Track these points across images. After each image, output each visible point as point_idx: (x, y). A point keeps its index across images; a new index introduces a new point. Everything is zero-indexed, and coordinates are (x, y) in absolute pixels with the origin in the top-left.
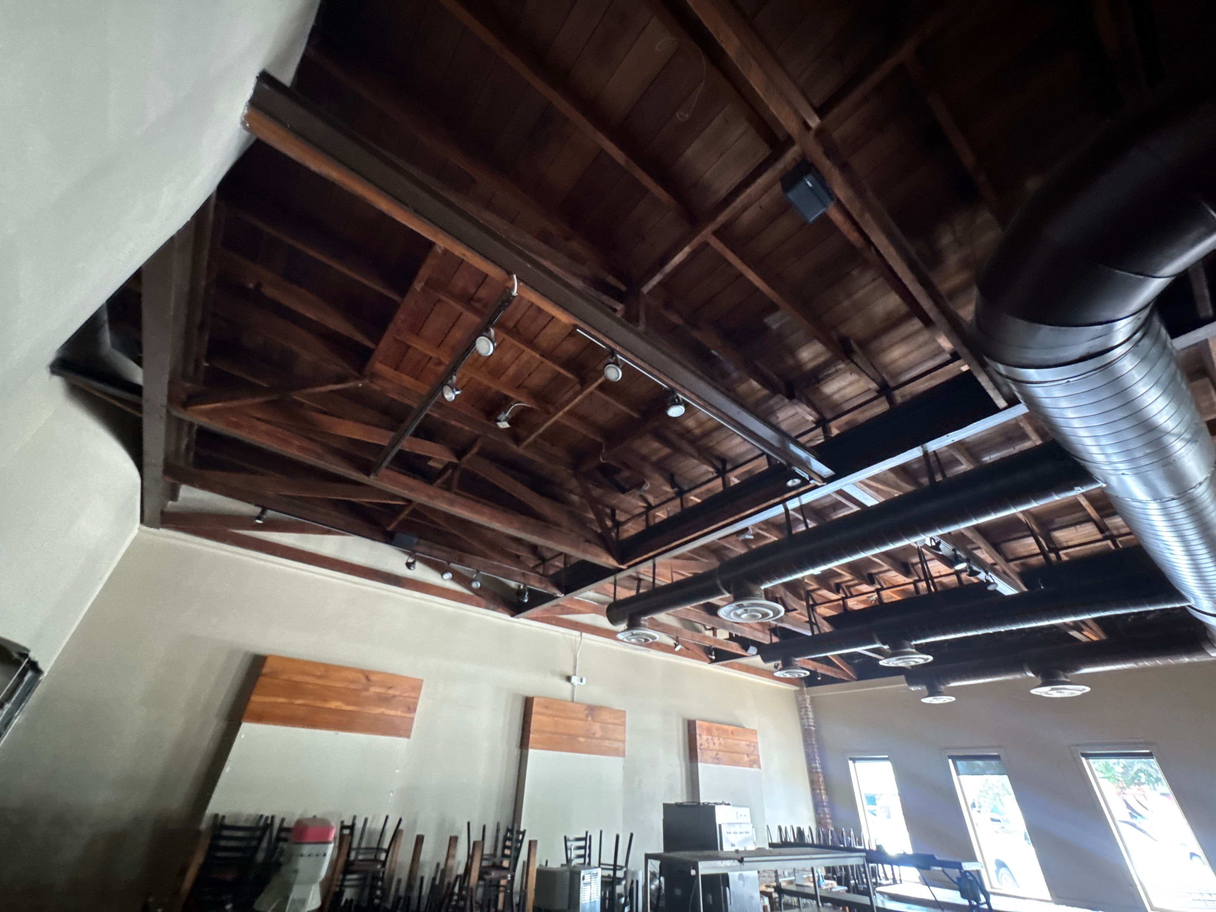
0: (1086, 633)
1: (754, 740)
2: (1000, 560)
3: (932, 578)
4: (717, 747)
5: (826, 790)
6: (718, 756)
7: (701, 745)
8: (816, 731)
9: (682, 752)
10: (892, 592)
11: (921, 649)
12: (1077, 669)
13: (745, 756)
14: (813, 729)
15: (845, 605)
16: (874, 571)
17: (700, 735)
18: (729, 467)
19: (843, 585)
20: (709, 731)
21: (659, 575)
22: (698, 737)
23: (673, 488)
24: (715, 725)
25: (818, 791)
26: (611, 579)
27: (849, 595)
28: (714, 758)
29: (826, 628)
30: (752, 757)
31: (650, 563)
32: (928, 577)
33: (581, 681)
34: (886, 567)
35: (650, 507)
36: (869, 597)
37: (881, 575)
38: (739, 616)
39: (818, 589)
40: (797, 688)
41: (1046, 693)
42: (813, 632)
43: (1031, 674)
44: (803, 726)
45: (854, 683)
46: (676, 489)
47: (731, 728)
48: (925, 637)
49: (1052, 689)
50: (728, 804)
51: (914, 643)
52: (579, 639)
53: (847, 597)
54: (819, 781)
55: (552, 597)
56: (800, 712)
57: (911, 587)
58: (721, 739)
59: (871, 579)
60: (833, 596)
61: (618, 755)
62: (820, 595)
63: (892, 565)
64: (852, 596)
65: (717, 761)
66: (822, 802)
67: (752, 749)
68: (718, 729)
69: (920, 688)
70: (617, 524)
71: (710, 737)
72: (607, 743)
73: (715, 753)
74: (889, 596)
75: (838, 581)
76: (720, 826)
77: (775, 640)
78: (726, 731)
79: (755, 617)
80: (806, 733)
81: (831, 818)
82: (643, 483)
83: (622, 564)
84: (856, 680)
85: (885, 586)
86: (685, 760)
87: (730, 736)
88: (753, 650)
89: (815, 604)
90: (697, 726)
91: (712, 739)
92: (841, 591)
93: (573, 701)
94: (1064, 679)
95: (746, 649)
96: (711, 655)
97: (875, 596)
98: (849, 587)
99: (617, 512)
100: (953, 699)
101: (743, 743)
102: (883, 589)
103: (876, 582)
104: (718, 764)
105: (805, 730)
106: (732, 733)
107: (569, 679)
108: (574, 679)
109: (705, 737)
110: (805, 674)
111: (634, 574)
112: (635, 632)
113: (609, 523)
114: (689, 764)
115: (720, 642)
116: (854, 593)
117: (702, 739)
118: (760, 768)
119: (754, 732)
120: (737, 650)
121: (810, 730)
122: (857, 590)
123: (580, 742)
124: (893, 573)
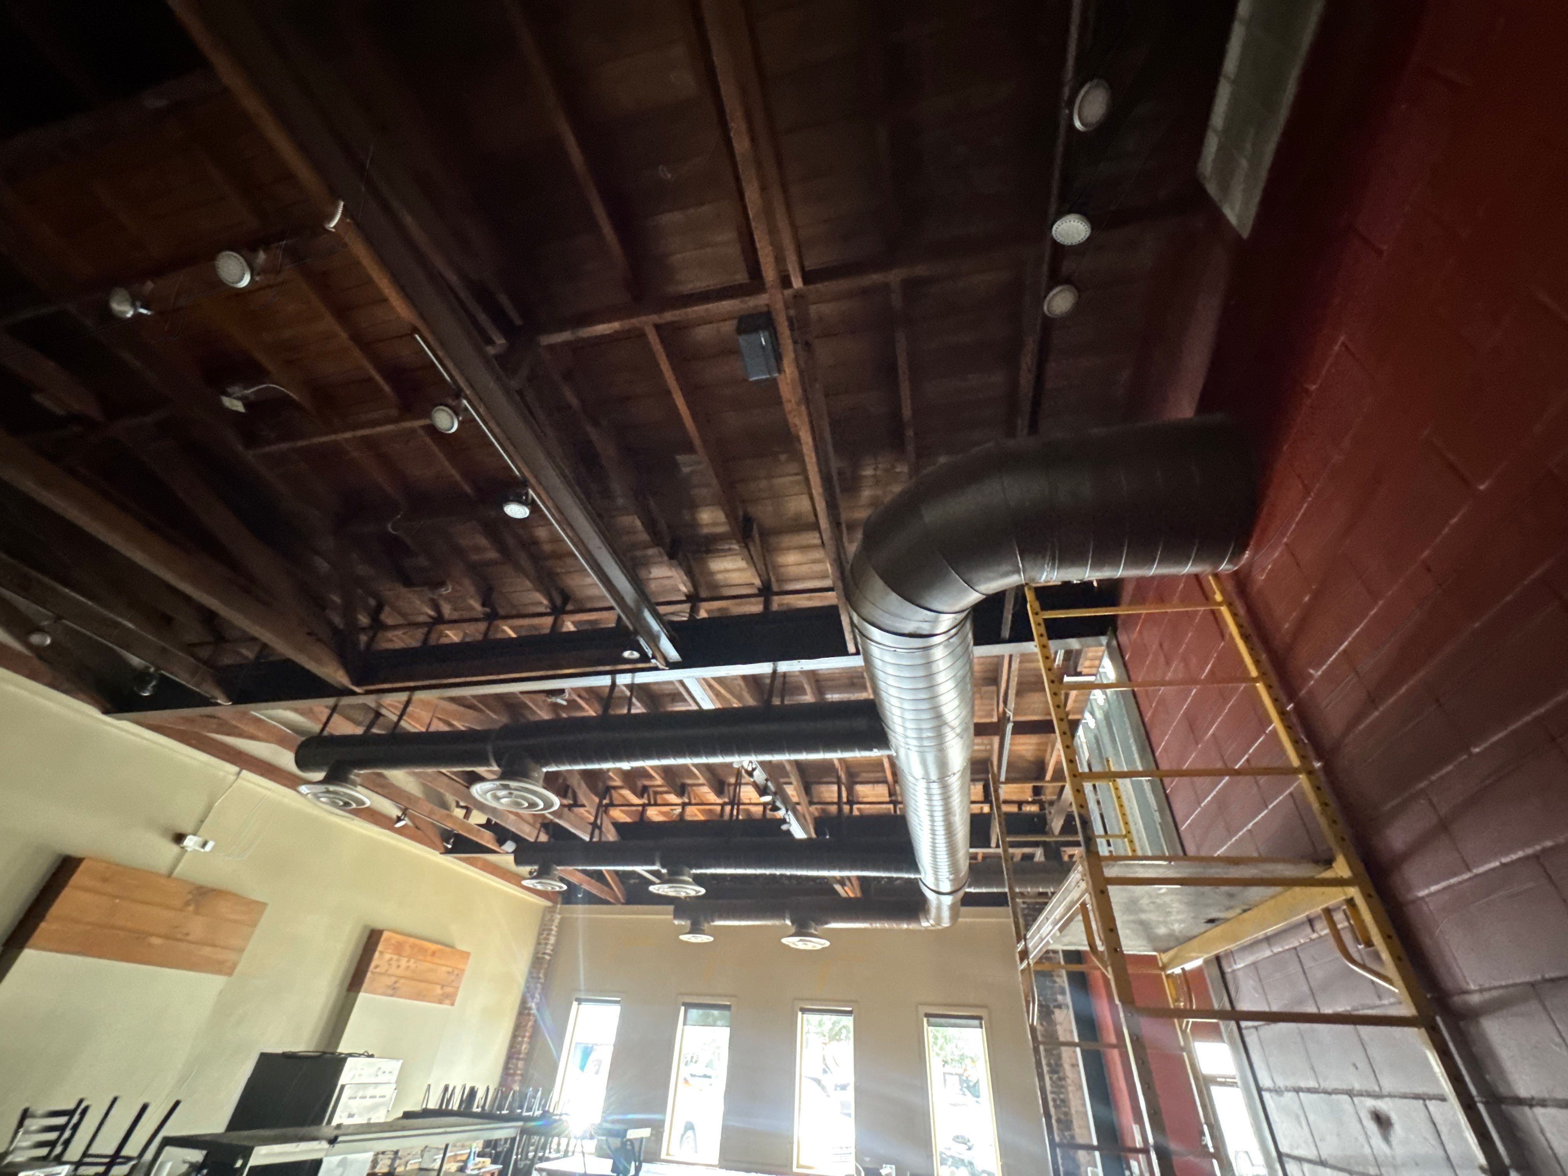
0: (846, 888)
1: (461, 966)
2: (804, 800)
3: (739, 804)
4: (399, 972)
5: (531, 1037)
6: (398, 985)
7: (377, 967)
8: (550, 961)
9: (340, 974)
10: (699, 810)
11: (699, 880)
12: (827, 923)
13: (439, 987)
14: (547, 957)
15: (643, 813)
16: (689, 781)
17: (381, 953)
18: (569, 607)
19: (651, 790)
20: (398, 949)
21: (411, 716)
22: (377, 954)
23: (484, 605)
24: (412, 940)
25: (520, 1039)
26: (331, 701)
27: (652, 802)
28: (389, 987)
29: (611, 835)
30: (448, 990)
31: (403, 696)
32: (735, 802)
33: (204, 845)
34: (702, 780)
35: (439, 620)
36: (672, 810)
37: (694, 788)
38: (497, 798)
39: (621, 787)
40: (549, 904)
41: (794, 944)
42: (592, 837)
43: (788, 922)
44: (536, 952)
45: (619, 906)
46: (488, 610)
47: (434, 947)
48: (707, 867)
49: (801, 940)
50: (372, 1056)
51: (694, 871)
52: (233, 778)
53: (649, 804)
54: (526, 1025)
55: (207, 702)
56: (540, 934)
57: (719, 808)
58: (412, 961)
59: (681, 790)
60: (635, 800)
61: (219, 972)
62: (622, 796)
63: (707, 780)
64: (656, 804)
65: (390, 992)
66: (519, 1053)
67: (453, 977)
68: (413, 946)
69: (683, 923)
70: (378, 625)
71: (395, 957)
72: (206, 951)
73: (393, 979)
74: (694, 814)
75: (647, 783)
76: (343, 1087)
77: (543, 838)
78: (423, 951)
79: (518, 804)
80: (537, 961)
81: (522, 1075)
82: (442, 584)
83: (358, 684)
84: (623, 904)
85: (693, 801)
86: (341, 985)
87: (429, 958)
88: (510, 846)
89: (612, 804)
90: (382, 939)
91: (398, 960)
92: (646, 796)
93: (170, 875)
94: (813, 931)
95: (501, 842)
96: (448, 843)
97: (679, 810)
98: (656, 793)
99: (387, 609)
100: (711, 939)
101: (444, 969)
102: (690, 804)
103: (686, 795)
104: (392, 995)
105: (538, 958)
106: (433, 954)
107: (179, 838)
108: (190, 842)
109: (387, 956)
110: (561, 887)
111: (373, 705)
112: (332, 788)
113: (364, 620)
114: (344, 993)
115: (470, 829)
116: (659, 801)
117: (381, 959)
118: (453, 1004)
119: (465, 955)
120: (488, 842)
121: (543, 958)
122: (665, 799)
123: (150, 945)
124: (706, 789)
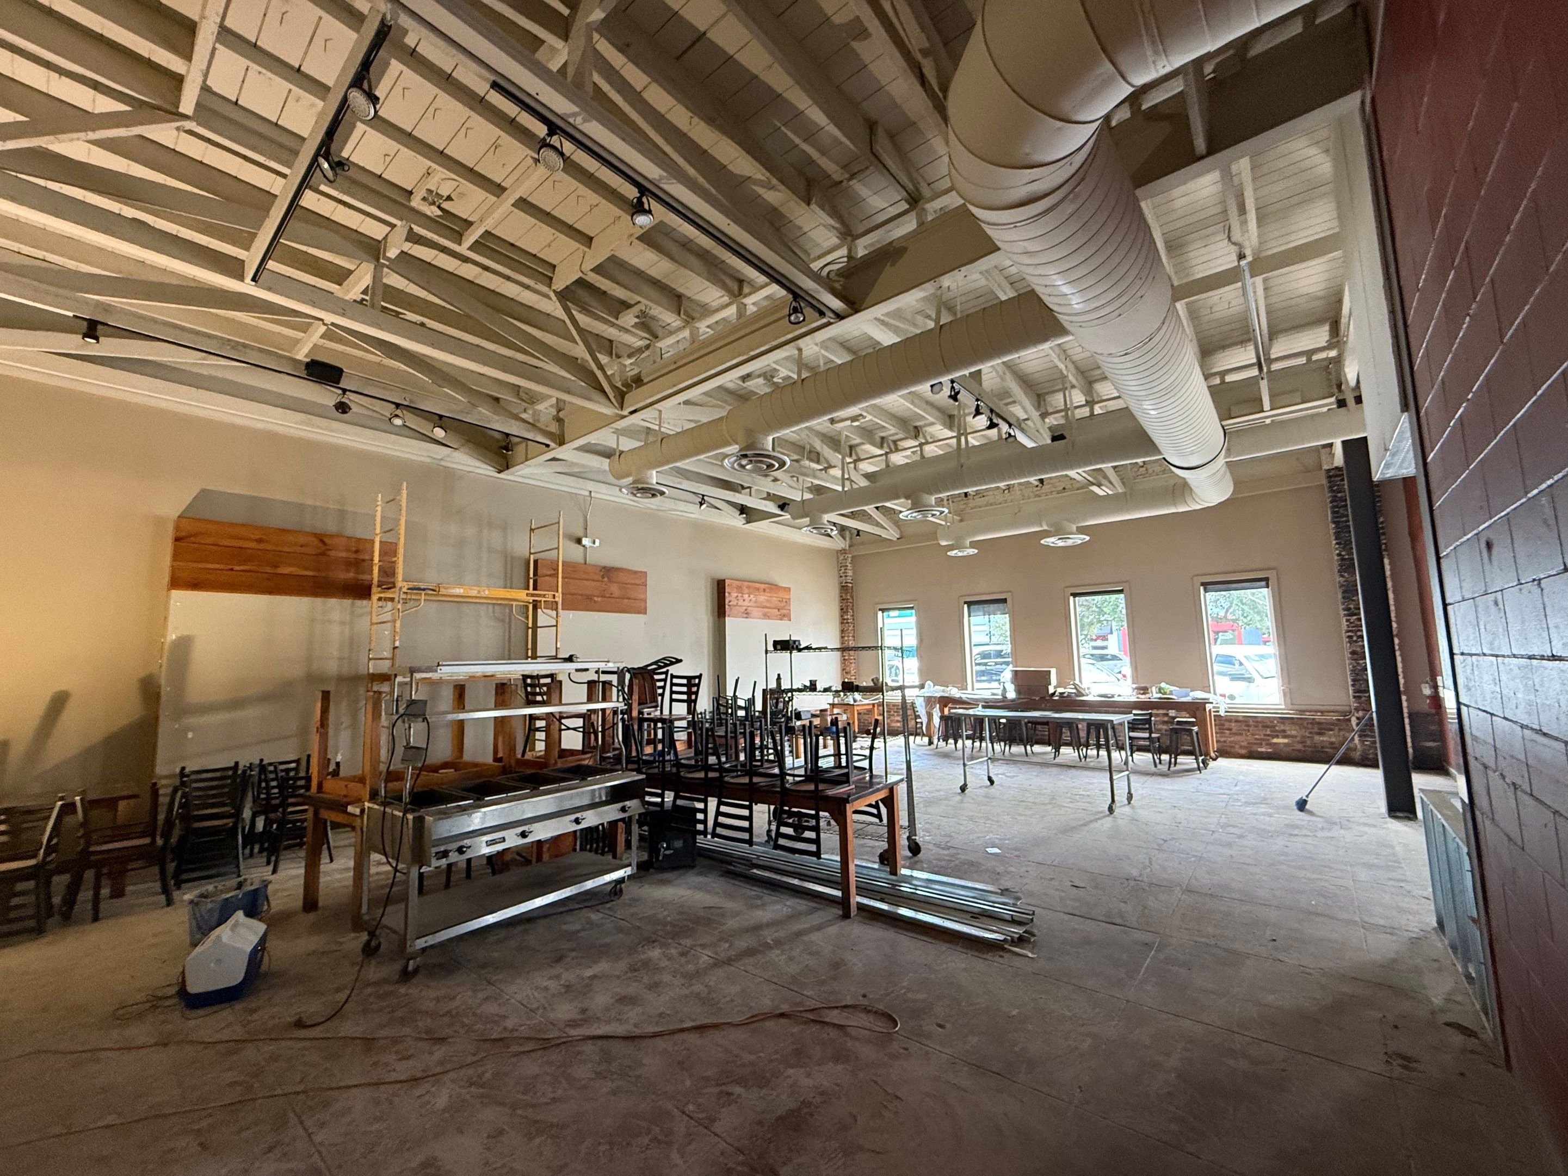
0: (1103, 487)
1: (786, 596)
4: (746, 603)
5: (854, 637)
6: (748, 611)
7: (730, 601)
8: (852, 587)
9: (709, 608)
10: (936, 447)
12: (1085, 521)
13: (776, 611)
17: (730, 593)
20: (739, 589)
22: (727, 594)
24: (747, 583)
25: (846, 638)
27: (893, 449)
28: (744, 613)
29: (863, 483)
30: (783, 612)
31: (669, 402)
33: (594, 543)
36: (912, 452)
41: (1053, 543)
42: (845, 487)
43: (1045, 526)
44: (841, 583)
45: (896, 540)
47: (763, 586)
49: (1059, 539)
52: (589, 498)
53: (891, 452)
54: (848, 629)
56: (839, 570)
58: (752, 596)
59: (917, 432)
60: (877, 451)
61: (639, 613)
62: (866, 450)
63: (939, 417)
65: (747, 618)
66: (849, 646)
67: (783, 604)
68: (749, 587)
69: (947, 542)
71: (739, 595)
72: (626, 602)
73: (744, 608)
78: (757, 589)
83: (621, 410)
84: (898, 538)
85: (928, 440)
86: (713, 616)
87: (762, 593)
90: (725, 584)
91: (743, 596)
93: (585, 563)
94: (1069, 529)
96: (743, 515)
97: (918, 451)
100: (976, 551)
101: (776, 599)
105: (843, 587)
106: (764, 590)
107: (579, 541)
108: (585, 541)
109: (735, 595)
114: (716, 619)
116: (899, 447)
117: (731, 597)
118: (790, 620)
119: (788, 590)
120: (772, 509)
121: (847, 586)
122: (903, 445)
123: (596, 601)
